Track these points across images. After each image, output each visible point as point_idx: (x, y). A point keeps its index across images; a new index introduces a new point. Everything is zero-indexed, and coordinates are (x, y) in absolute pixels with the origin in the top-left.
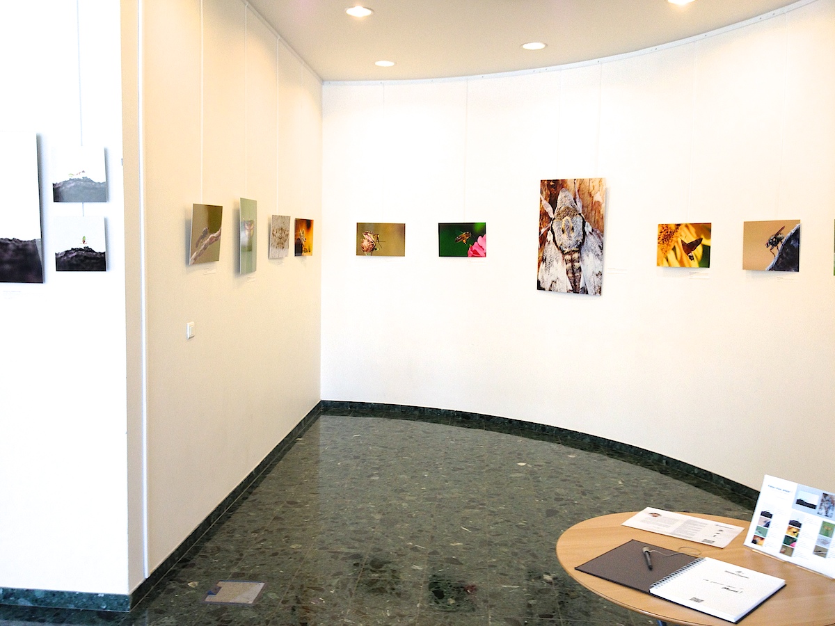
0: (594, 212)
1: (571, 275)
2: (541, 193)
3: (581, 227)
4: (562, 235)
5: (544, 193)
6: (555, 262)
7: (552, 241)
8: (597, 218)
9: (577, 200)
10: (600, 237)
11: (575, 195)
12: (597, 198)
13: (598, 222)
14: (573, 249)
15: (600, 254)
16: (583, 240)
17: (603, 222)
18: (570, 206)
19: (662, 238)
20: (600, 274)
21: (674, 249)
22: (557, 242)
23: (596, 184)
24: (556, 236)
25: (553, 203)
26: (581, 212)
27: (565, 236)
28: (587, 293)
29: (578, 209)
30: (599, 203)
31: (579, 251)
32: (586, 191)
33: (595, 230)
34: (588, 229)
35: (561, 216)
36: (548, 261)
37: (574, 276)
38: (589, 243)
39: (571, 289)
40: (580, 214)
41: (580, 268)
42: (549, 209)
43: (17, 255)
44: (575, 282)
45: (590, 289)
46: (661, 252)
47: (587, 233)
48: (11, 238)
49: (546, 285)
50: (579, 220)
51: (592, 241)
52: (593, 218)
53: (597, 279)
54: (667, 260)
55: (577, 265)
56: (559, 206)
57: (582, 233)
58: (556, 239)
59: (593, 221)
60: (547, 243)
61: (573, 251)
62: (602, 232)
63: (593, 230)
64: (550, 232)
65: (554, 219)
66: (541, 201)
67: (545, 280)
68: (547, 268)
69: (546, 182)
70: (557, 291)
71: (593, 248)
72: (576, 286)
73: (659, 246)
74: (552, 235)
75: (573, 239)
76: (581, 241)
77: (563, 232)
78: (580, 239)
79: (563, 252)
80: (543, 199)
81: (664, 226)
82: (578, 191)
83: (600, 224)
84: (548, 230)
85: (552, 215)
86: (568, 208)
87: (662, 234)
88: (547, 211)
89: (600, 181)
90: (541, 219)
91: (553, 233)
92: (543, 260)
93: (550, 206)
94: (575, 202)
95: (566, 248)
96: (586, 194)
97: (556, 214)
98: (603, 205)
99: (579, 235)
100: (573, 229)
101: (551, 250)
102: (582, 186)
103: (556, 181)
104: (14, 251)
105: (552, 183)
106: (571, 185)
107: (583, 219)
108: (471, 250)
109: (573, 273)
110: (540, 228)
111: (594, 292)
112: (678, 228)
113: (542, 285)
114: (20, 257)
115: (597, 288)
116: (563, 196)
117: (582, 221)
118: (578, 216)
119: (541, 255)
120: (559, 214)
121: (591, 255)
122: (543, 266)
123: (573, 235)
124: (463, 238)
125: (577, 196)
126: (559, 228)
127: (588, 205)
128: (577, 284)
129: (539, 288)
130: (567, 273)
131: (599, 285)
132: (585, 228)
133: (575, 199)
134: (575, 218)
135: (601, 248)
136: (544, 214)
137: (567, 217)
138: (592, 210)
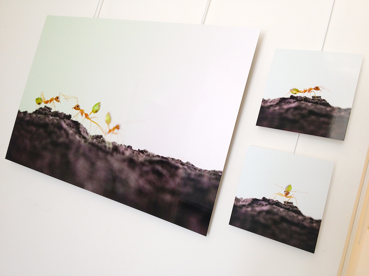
43: (185, 185)
48: (184, 161)
104: (183, 179)
114: (188, 190)
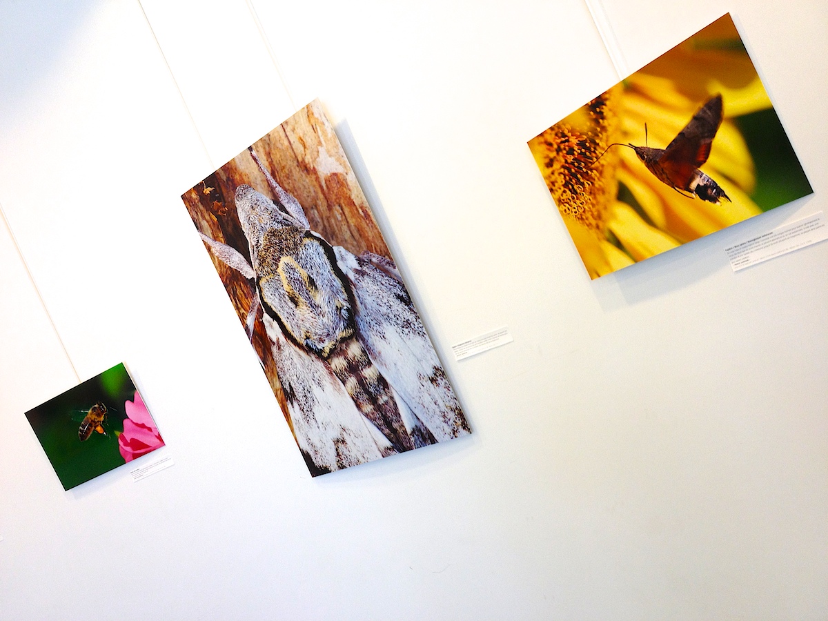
0: (337, 211)
1: (368, 408)
2: (199, 227)
3: (329, 267)
4: (297, 312)
5: (204, 224)
6: (316, 391)
7: (282, 339)
8: (352, 222)
9: (284, 200)
10: (387, 273)
11: (272, 190)
12: (326, 165)
13: (360, 230)
14: (339, 334)
15: (411, 317)
16: (351, 299)
17: (374, 227)
18: (276, 226)
19: (560, 180)
20: (439, 375)
21: (624, 195)
22: (296, 335)
23: (304, 127)
24: (284, 320)
25: (236, 239)
26: (307, 227)
27: (304, 311)
28: (433, 441)
29: (297, 224)
30: (336, 180)
31: (357, 335)
32: (291, 164)
33: (365, 257)
34: (348, 263)
35: (269, 263)
36: (299, 393)
37: (378, 408)
38: (369, 300)
39: (388, 444)
40: (308, 235)
41: (381, 380)
42: (236, 259)
44: (388, 423)
45: (434, 425)
46: (581, 228)
47: (352, 276)
49: (327, 457)
50: (313, 250)
51: (371, 291)
52: (345, 228)
53: (438, 392)
54: (618, 244)
55: (368, 373)
56: (252, 241)
57: (338, 283)
58: (289, 327)
59: (347, 235)
60: (274, 349)
61: (343, 340)
62: (386, 253)
63: (361, 262)
64: (266, 318)
65: (259, 278)
66: (209, 249)
67: (318, 444)
68: (307, 411)
69: (194, 195)
70: (358, 463)
71: (384, 310)
72: (394, 431)
73: (564, 213)
74: (275, 324)
75: (326, 309)
76: (346, 305)
77: (294, 300)
78: (342, 300)
79: (319, 354)
80: (210, 242)
81: (550, 138)
82: (273, 174)
83: (370, 234)
84: (260, 314)
85: (249, 273)
86: (273, 233)
87: (556, 166)
88: (233, 266)
89: (309, 112)
90: (233, 295)
91: (275, 317)
92: (286, 396)
93: (233, 250)
94: (283, 208)
95: (321, 341)
96: (297, 173)
97: (256, 263)
98: (351, 179)
99: (335, 294)
100: (312, 282)
101: (293, 361)
102: (277, 156)
103: (212, 180)
105: (207, 191)
106: (249, 169)
107: (322, 243)
108: (126, 444)
109: (373, 400)
110: (242, 318)
111: (448, 430)
112: (601, 115)
113: (318, 462)
115: (451, 416)
116: (247, 207)
117: (321, 250)
118: (307, 241)
119: (278, 385)
120: (262, 261)
121: (390, 330)
122: (295, 412)
123: (320, 298)
124: (93, 424)
125: (278, 189)
126: (281, 296)
127: (316, 199)
128: (395, 425)
129: (317, 470)
130: (358, 406)
131: (452, 404)
132: (340, 264)
133: (276, 201)
134: (301, 251)
135: (406, 299)
136: (231, 279)
137: (285, 260)
138: (330, 208)
